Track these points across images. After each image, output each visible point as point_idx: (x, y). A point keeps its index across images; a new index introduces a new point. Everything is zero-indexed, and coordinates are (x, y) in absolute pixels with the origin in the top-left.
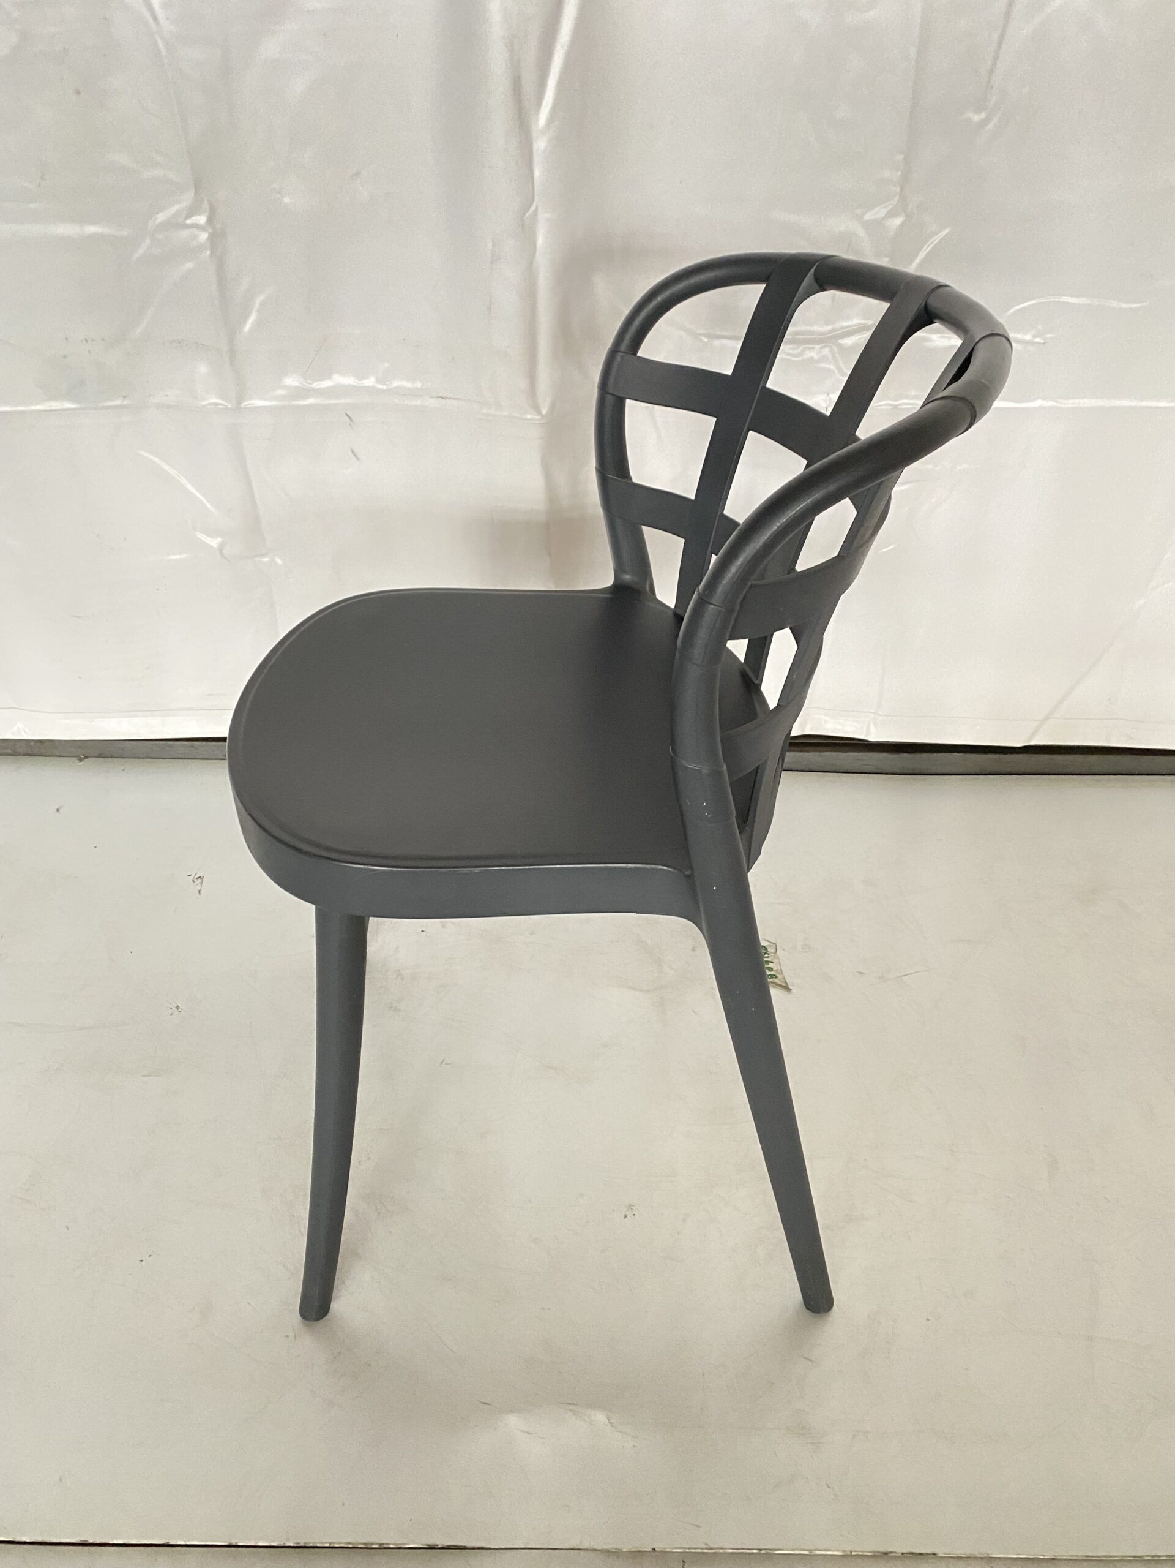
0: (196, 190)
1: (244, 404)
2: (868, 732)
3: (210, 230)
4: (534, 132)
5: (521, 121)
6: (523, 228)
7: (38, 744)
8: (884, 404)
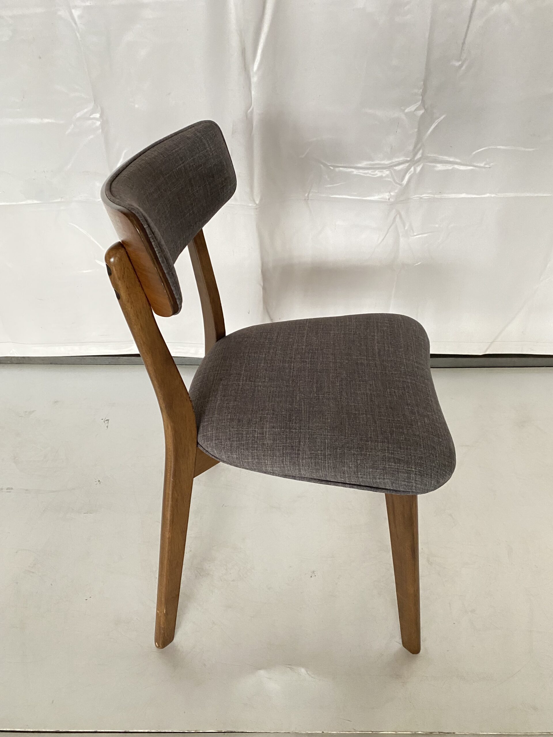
3: (101, 120)
4: (251, 73)
5: (246, 68)
6: (247, 117)
7: (23, 359)
8: (416, 197)
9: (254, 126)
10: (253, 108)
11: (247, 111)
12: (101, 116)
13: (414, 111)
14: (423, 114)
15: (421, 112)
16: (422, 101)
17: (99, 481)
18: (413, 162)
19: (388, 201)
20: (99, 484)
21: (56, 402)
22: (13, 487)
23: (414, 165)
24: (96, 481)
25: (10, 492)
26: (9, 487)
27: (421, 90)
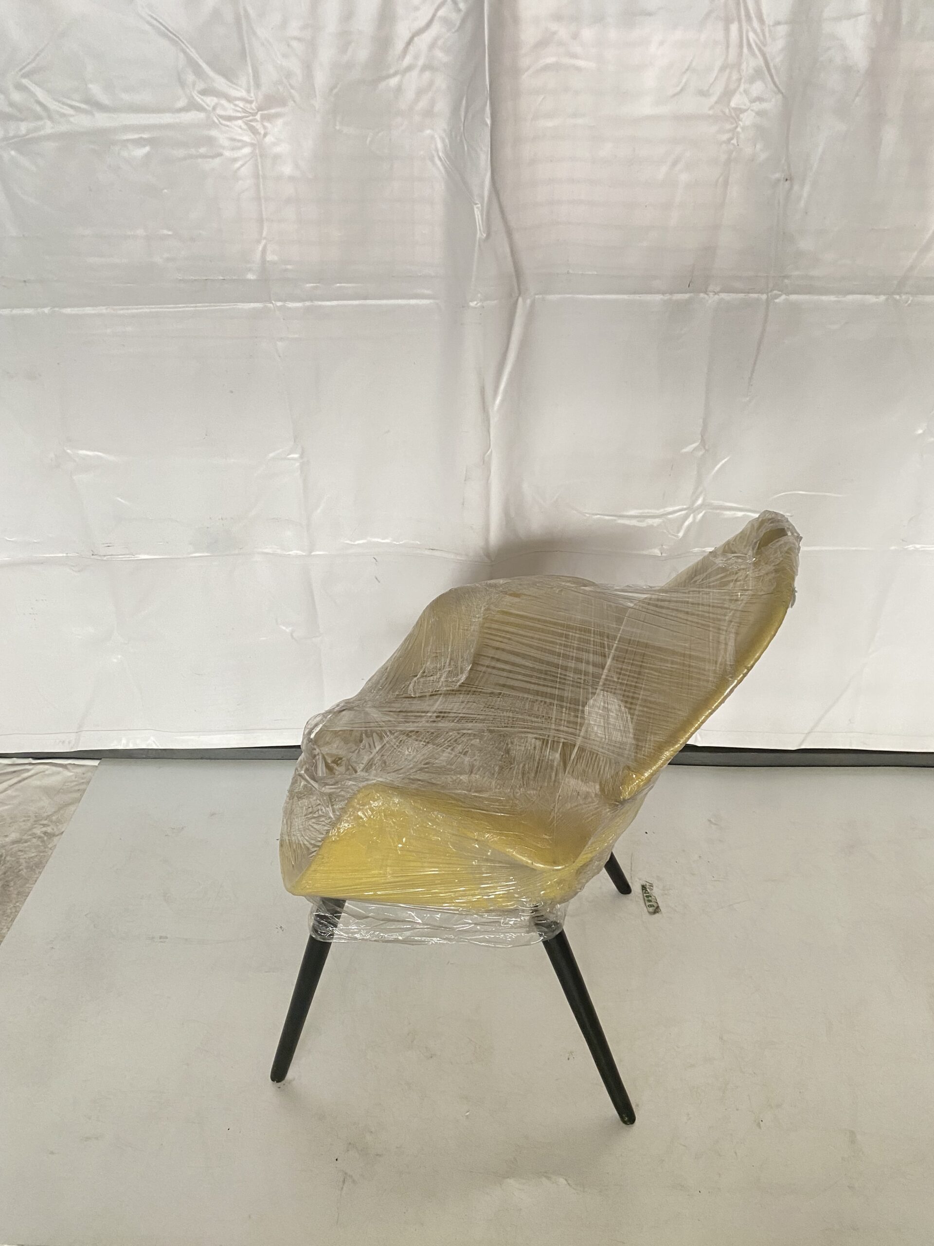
0: (295, 441)
1: (313, 553)
3: (301, 461)
4: (491, 413)
5: (484, 408)
6: (484, 462)
7: (163, 751)
8: (696, 550)
9: (492, 471)
10: (492, 451)
11: (484, 455)
12: (301, 457)
13: (692, 452)
14: (703, 455)
15: (701, 453)
16: (702, 440)
17: (281, 927)
18: (692, 510)
19: (660, 555)
20: (281, 931)
21: (213, 814)
22: (168, 936)
23: (693, 513)
24: (276, 927)
25: (164, 942)
26: (164, 934)
27: (700, 429)
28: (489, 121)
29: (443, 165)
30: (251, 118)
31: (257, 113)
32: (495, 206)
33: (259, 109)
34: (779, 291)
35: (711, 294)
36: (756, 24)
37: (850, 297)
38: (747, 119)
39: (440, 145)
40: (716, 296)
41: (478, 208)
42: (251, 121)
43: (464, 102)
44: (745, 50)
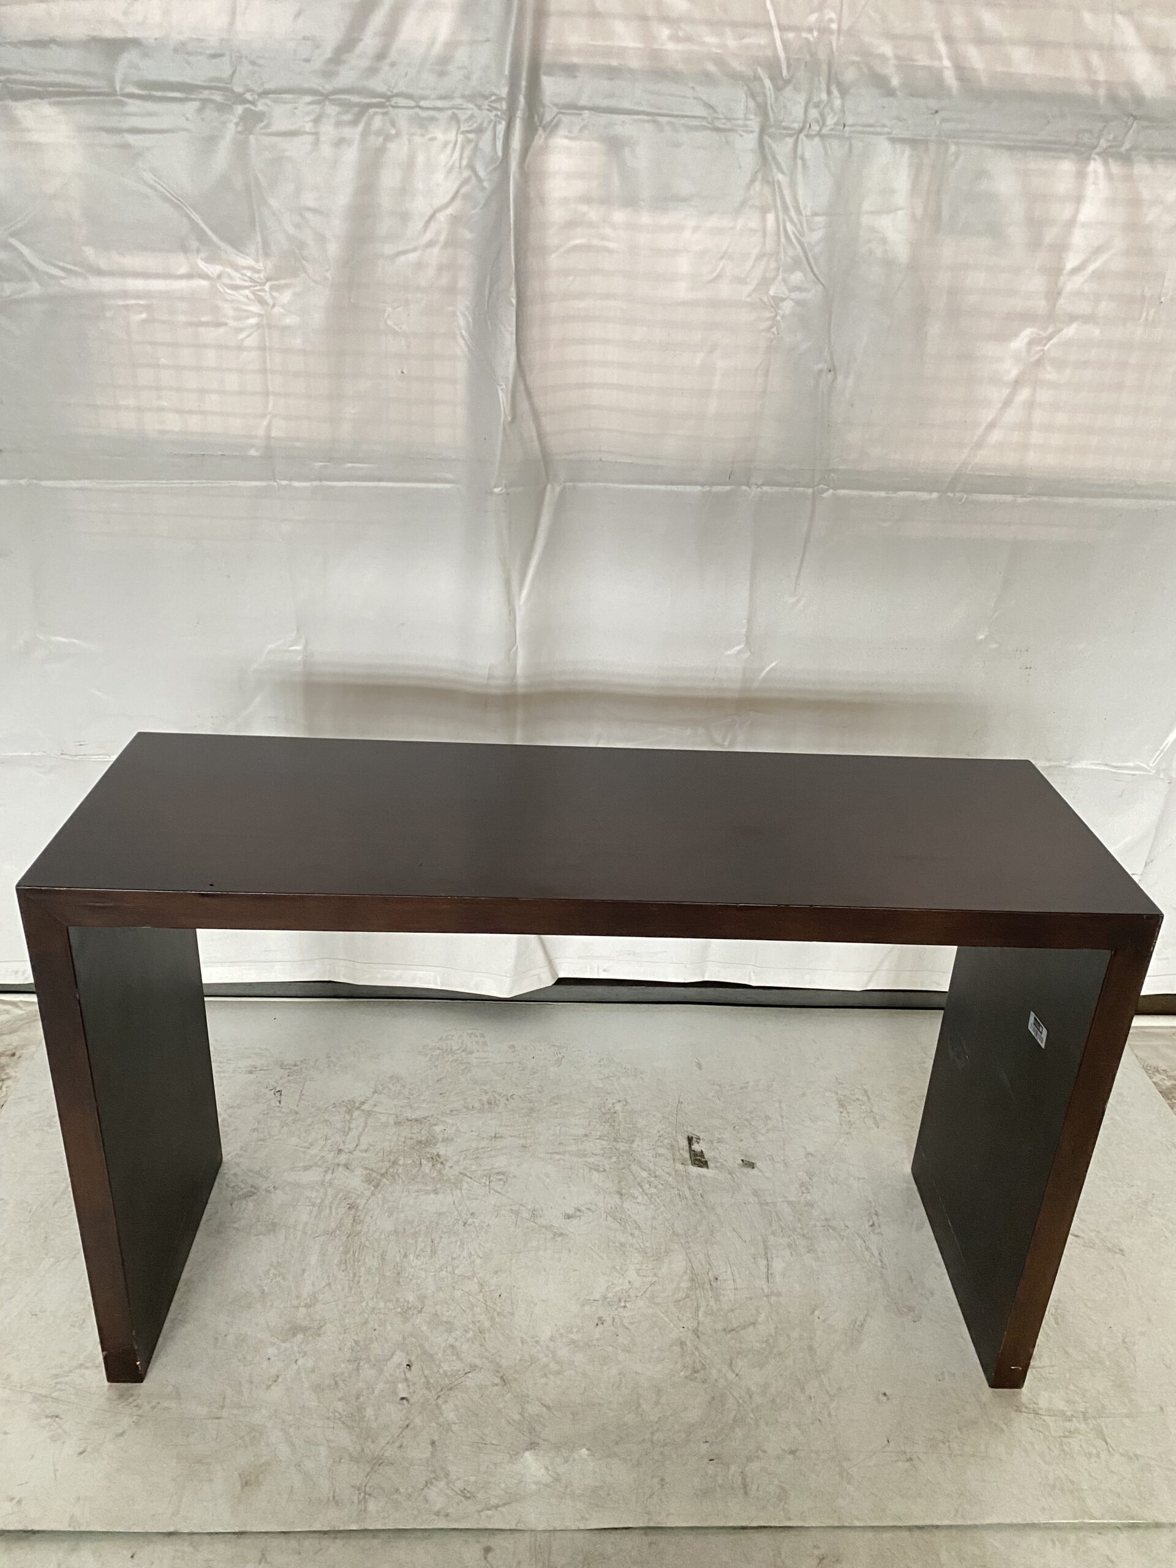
0: (298, 630)
2: (750, 979)
28: (514, 301)
29: (466, 343)
30: (258, 288)
31: (264, 284)
32: (521, 387)
33: (268, 279)
34: (825, 485)
35: (754, 487)
36: (793, 213)
37: (901, 494)
38: (787, 307)
39: (462, 322)
40: (759, 489)
41: (502, 390)
42: (258, 290)
43: (488, 279)
44: (783, 240)
